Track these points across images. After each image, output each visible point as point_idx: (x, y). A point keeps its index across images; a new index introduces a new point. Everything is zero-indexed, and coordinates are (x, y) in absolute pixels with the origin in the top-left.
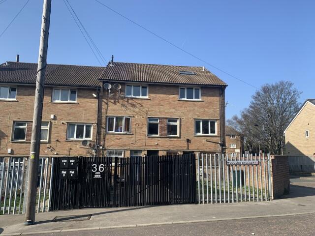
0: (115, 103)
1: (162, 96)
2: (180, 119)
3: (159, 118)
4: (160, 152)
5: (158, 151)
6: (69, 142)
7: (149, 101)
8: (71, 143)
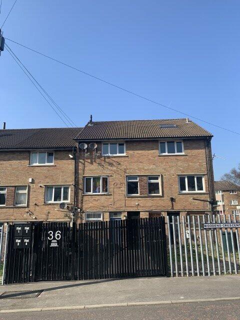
0: (92, 163)
1: (140, 152)
2: (162, 176)
3: (139, 176)
4: (141, 213)
5: (139, 212)
6: (47, 206)
8: (50, 206)
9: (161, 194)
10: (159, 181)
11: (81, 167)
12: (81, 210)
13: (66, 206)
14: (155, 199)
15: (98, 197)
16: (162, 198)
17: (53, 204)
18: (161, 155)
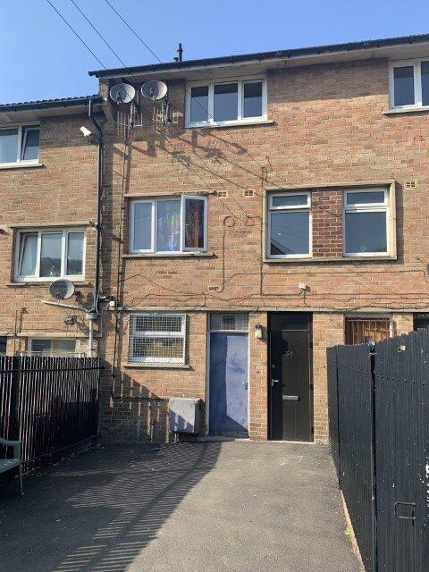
0: (151, 152)
1: (319, 105)
2: (398, 188)
3: (310, 190)
4: (316, 318)
5: (311, 314)
6: (19, 290)
7: (270, 132)
9: (391, 251)
10: (388, 206)
11: (118, 166)
12: (117, 305)
13: (71, 291)
14: (369, 268)
15: (170, 265)
16: (397, 267)
17: (36, 285)
18: (398, 110)
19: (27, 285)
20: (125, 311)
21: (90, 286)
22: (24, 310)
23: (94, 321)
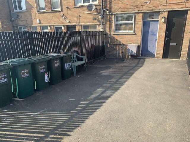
5: (187, 11)
6: (77, 9)
8: (80, 9)
12: (110, 12)
13: (94, 8)
17: (83, 6)
19: (80, 7)
20: (112, 14)
21: (100, 5)
22: (80, 16)
23: (102, 18)
